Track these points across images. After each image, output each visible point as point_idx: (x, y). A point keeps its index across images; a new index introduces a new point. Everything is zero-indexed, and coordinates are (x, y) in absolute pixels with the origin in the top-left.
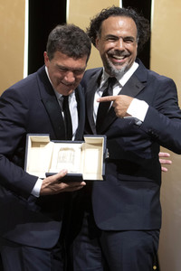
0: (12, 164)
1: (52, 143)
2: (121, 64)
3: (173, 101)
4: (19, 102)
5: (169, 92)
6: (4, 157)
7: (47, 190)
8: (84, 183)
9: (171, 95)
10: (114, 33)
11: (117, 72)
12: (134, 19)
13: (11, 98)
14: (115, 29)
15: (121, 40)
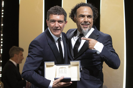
0: (39, 75)
1: (55, 66)
2: (87, 28)
3: (111, 45)
4: (39, 46)
5: (108, 41)
6: (35, 72)
7: (55, 86)
8: (71, 82)
9: (110, 42)
10: (83, 14)
11: (85, 31)
12: (91, 8)
13: (35, 44)
14: (83, 12)
15: (86, 17)
